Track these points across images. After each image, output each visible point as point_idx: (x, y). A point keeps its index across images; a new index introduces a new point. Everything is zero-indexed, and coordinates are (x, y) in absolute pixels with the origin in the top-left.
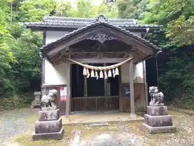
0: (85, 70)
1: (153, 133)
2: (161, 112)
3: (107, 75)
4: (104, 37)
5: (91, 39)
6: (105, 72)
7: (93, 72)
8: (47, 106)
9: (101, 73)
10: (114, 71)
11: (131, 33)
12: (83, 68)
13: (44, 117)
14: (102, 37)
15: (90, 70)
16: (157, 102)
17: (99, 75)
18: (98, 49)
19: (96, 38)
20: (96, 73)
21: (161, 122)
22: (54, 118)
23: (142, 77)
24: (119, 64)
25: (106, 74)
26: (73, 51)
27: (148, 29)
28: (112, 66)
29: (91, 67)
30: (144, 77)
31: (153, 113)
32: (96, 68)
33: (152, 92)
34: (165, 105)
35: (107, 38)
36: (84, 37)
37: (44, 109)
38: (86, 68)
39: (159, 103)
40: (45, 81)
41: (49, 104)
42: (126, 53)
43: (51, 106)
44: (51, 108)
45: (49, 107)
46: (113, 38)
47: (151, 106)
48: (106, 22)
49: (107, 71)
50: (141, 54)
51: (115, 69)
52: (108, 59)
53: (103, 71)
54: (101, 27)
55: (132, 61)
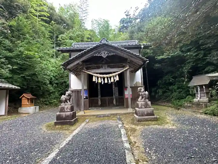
0: (94, 77)
1: (139, 121)
2: (146, 106)
3: (111, 80)
4: (106, 53)
5: (97, 55)
6: (109, 79)
7: (100, 79)
8: (65, 103)
9: (106, 79)
10: (115, 77)
11: (126, 50)
12: (92, 76)
13: (62, 110)
14: (104, 53)
15: (98, 78)
16: (143, 99)
17: (104, 81)
18: (103, 62)
19: (100, 54)
20: (102, 79)
21: (146, 113)
22: (69, 110)
23: (140, 82)
24: (119, 72)
25: (109, 80)
26: (86, 65)
27: (142, 46)
28: (114, 74)
29: (98, 75)
30: (142, 82)
31: (140, 106)
32: (101, 76)
33: (139, 91)
34: (149, 101)
35: (108, 54)
36: (91, 55)
37: (63, 105)
38: (95, 76)
39: (145, 99)
40: (71, 87)
41: (66, 101)
42: (124, 64)
43: (67, 102)
44: (67, 104)
45: (66, 103)
46: (112, 54)
47: (139, 102)
48: (107, 43)
49: (110, 78)
50: (135, 64)
51: (116, 76)
52: (111, 69)
53: (107, 78)
54: (104, 47)
55: (129, 70)
